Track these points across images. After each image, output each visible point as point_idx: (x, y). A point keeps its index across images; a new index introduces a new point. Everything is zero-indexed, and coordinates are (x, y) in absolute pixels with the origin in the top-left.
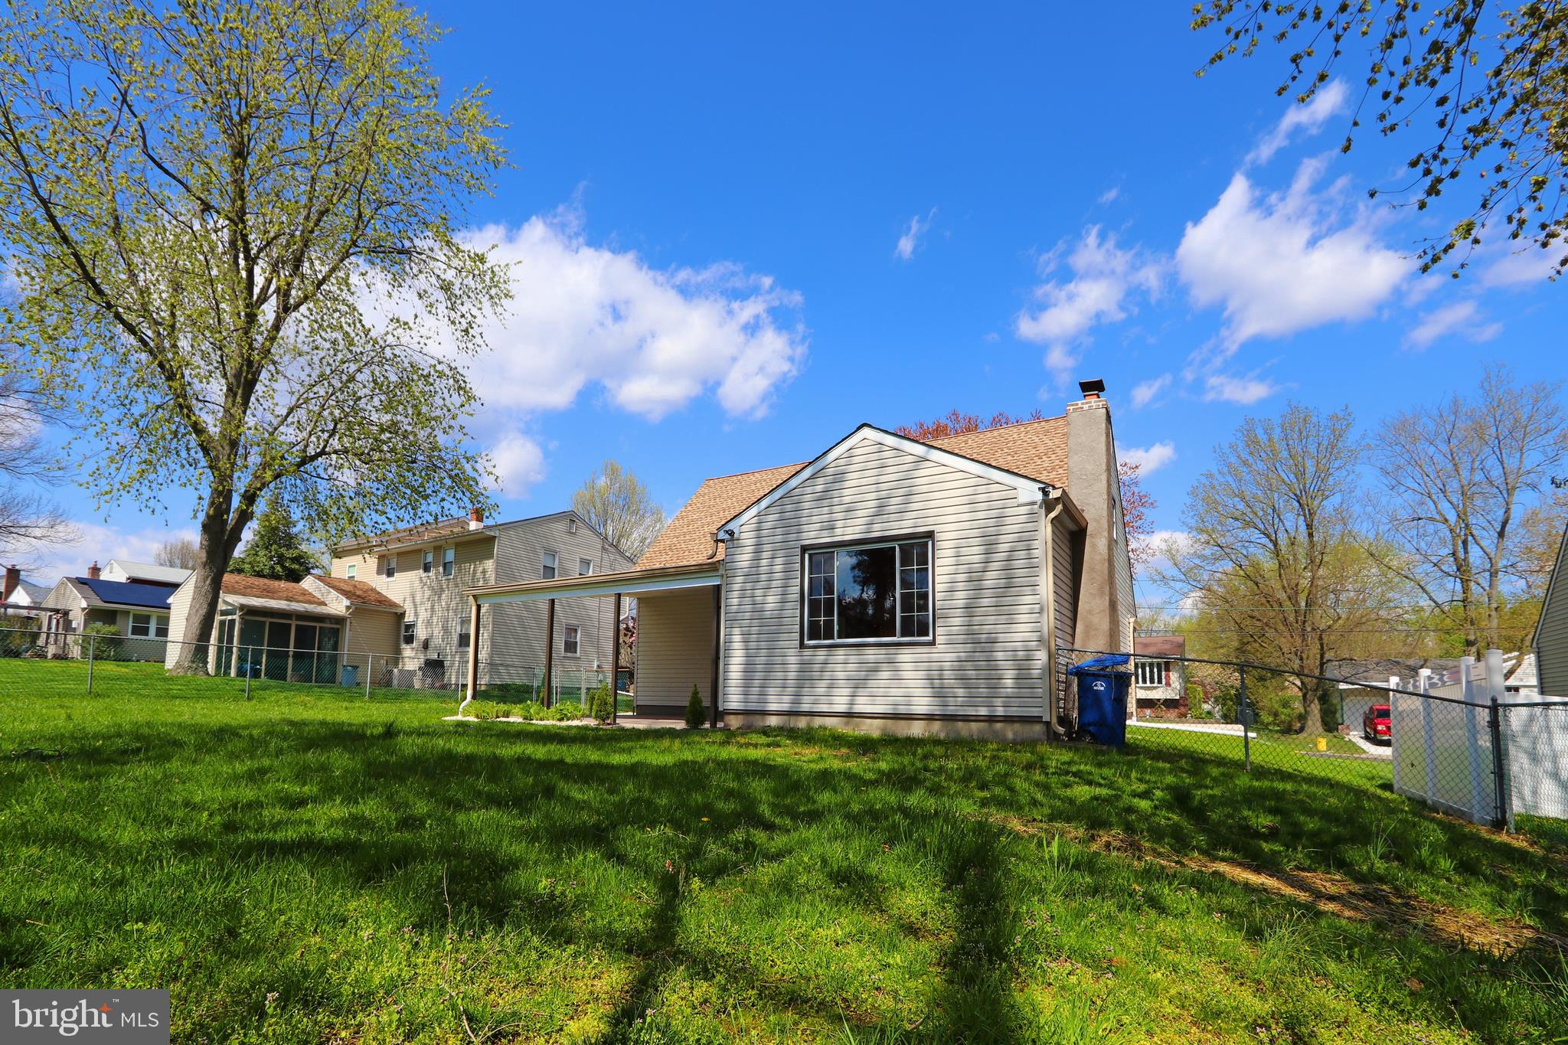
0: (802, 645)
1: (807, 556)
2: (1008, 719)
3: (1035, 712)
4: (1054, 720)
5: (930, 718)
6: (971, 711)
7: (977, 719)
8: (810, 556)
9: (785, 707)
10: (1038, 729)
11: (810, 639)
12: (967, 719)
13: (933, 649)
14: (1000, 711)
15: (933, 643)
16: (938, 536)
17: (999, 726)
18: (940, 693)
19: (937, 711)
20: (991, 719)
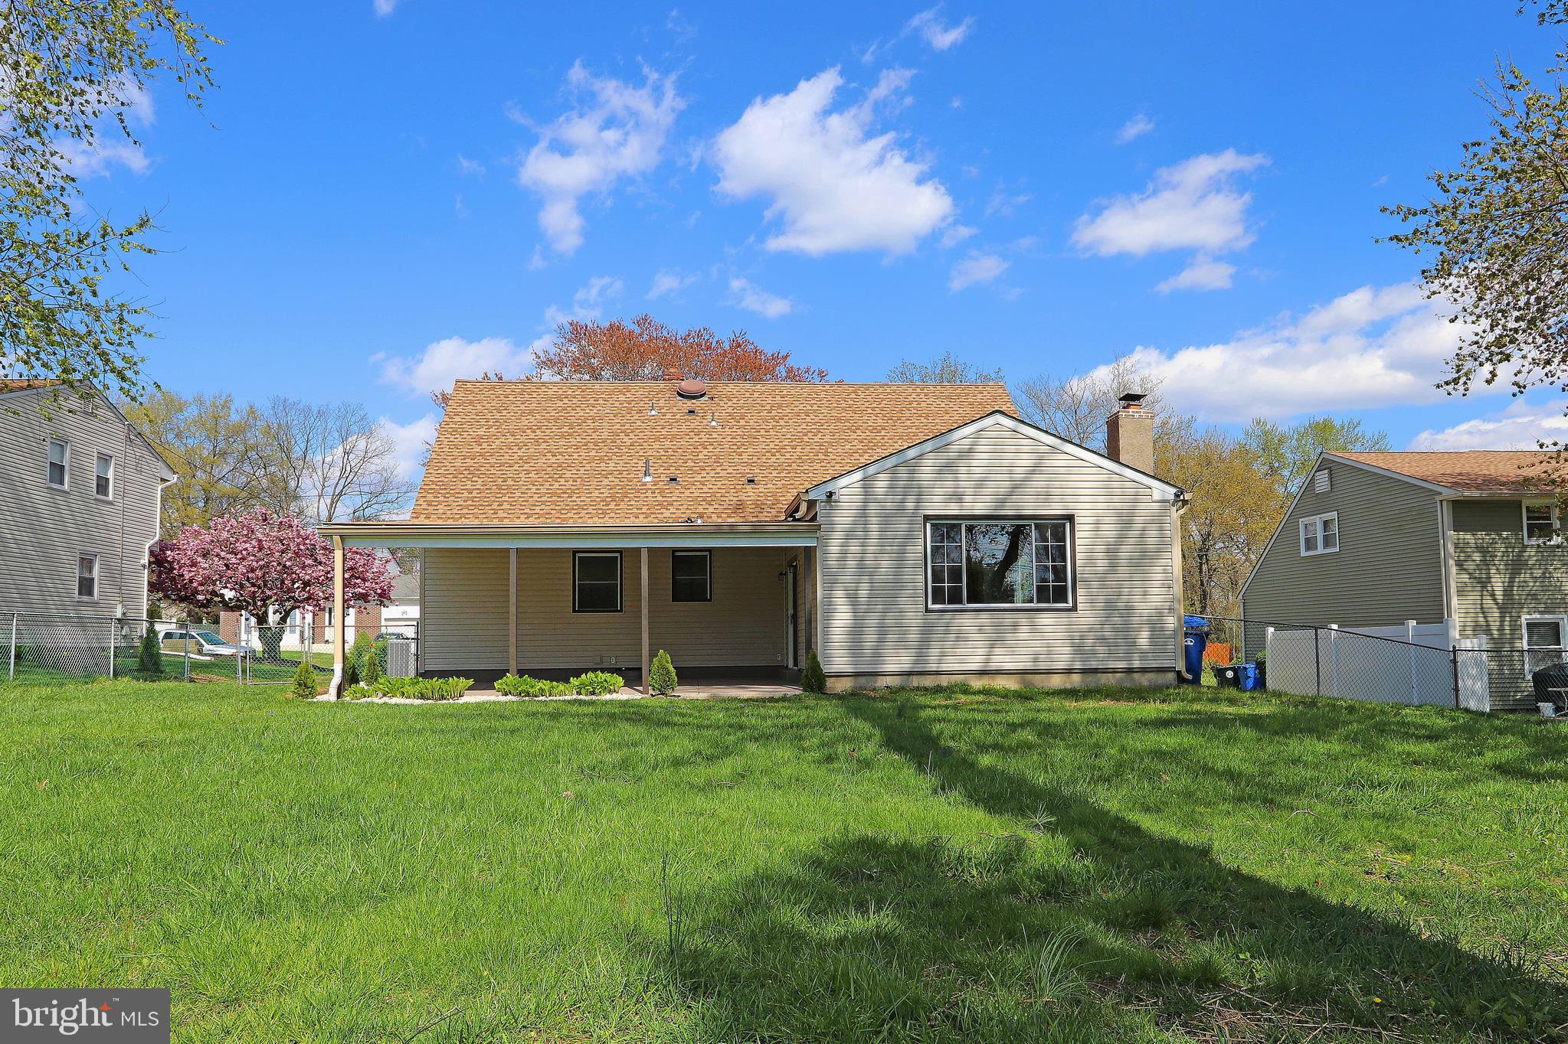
0: (927, 610)
1: (928, 526)
2: (1144, 670)
3: (1167, 664)
4: (1184, 670)
5: (1069, 671)
6: (1111, 665)
7: (1114, 671)
8: (932, 525)
9: (906, 667)
10: (1171, 677)
11: (934, 603)
12: (1105, 671)
13: (1074, 614)
14: (1136, 664)
15: (1074, 609)
16: (1077, 520)
17: (1136, 676)
18: (1078, 649)
19: (1078, 665)
20: (1130, 671)
